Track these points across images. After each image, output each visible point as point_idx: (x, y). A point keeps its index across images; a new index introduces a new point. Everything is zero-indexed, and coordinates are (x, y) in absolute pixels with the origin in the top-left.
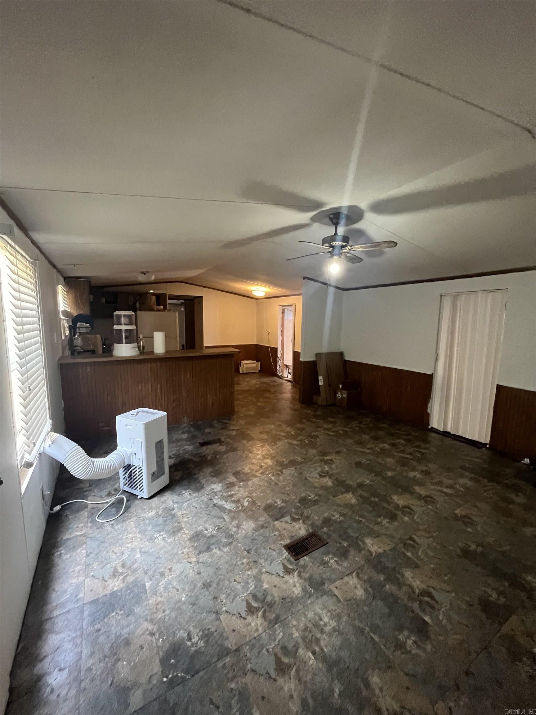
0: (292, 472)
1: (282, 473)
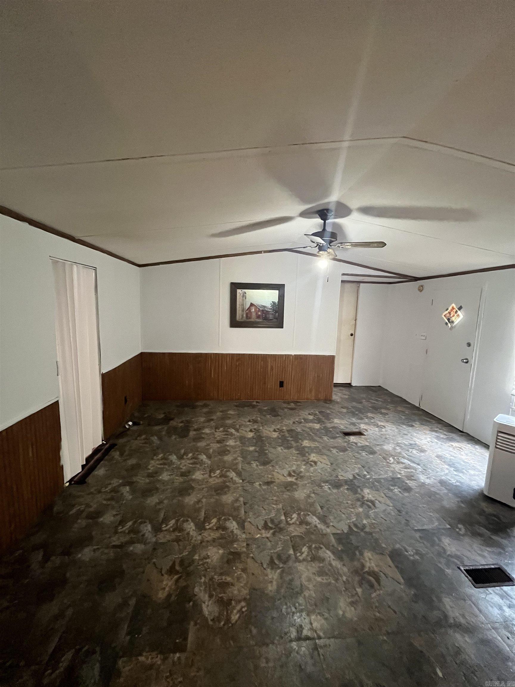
0: (342, 474)
1: (354, 476)
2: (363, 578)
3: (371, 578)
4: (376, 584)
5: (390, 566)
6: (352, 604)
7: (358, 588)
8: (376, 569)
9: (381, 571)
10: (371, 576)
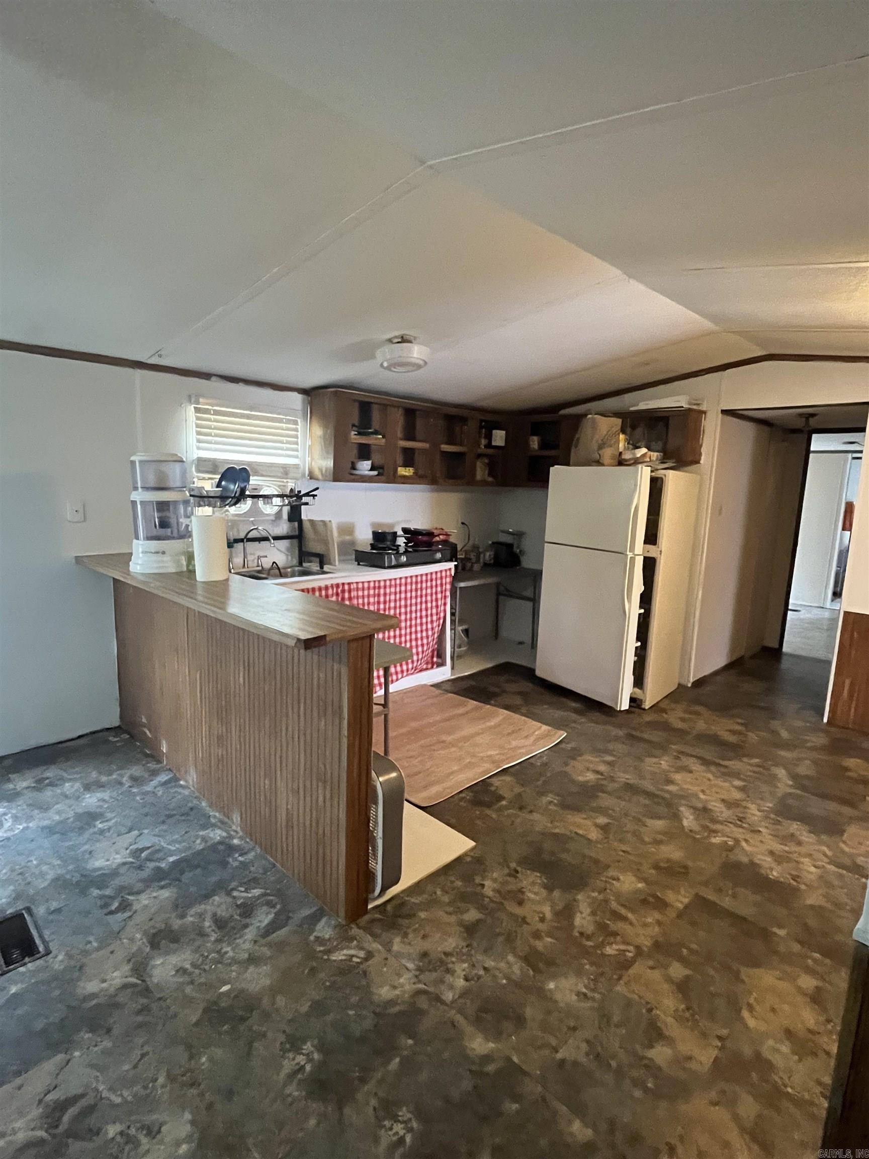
2: (72, 1134)
3: (66, 1118)
4: (83, 1103)
5: (19, 1088)
6: (152, 1132)
7: (106, 1133)
8: (36, 1112)
9: (40, 1101)
10: (59, 1119)
